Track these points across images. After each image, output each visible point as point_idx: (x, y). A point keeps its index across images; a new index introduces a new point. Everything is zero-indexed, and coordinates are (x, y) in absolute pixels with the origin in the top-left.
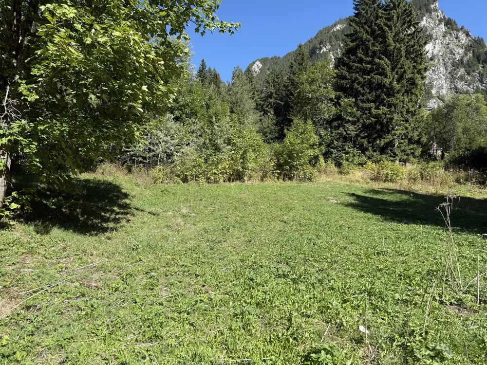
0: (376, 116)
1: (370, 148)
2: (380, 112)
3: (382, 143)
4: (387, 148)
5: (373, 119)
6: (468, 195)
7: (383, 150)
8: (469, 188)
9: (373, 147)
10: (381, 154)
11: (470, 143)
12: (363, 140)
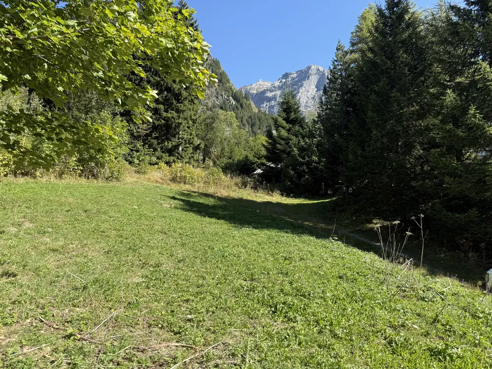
0: (167, 119)
1: (159, 149)
2: (169, 115)
3: (169, 145)
4: (174, 150)
5: (163, 121)
6: (250, 198)
7: (171, 152)
8: (249, 192)
9: (162, 148)
10: (169, 156)
11: (231, 152)
12: (153, 141)
